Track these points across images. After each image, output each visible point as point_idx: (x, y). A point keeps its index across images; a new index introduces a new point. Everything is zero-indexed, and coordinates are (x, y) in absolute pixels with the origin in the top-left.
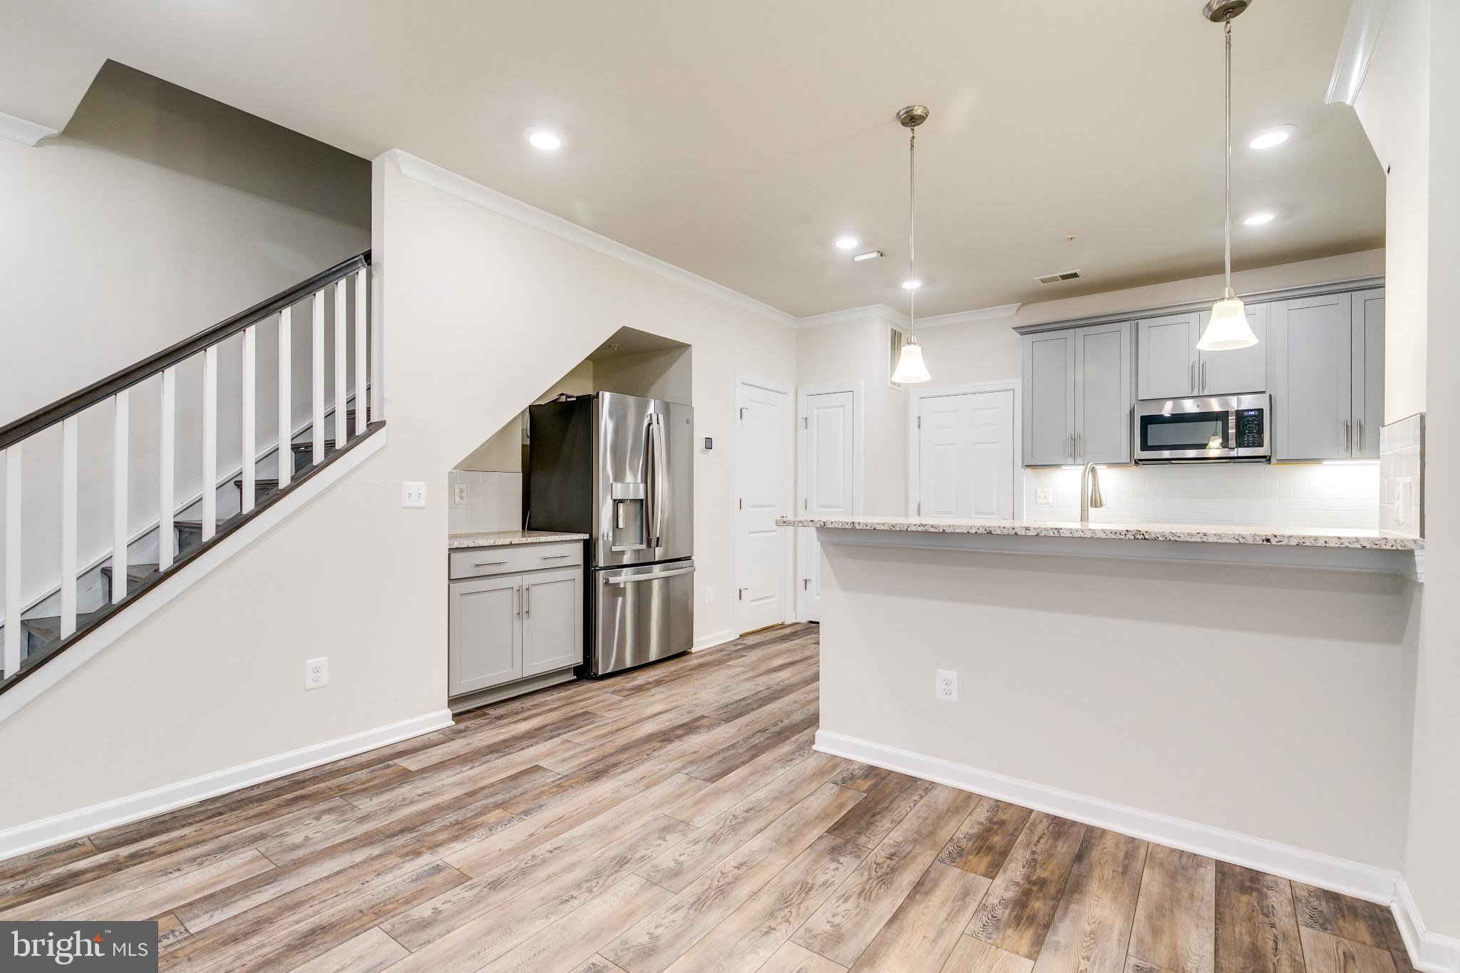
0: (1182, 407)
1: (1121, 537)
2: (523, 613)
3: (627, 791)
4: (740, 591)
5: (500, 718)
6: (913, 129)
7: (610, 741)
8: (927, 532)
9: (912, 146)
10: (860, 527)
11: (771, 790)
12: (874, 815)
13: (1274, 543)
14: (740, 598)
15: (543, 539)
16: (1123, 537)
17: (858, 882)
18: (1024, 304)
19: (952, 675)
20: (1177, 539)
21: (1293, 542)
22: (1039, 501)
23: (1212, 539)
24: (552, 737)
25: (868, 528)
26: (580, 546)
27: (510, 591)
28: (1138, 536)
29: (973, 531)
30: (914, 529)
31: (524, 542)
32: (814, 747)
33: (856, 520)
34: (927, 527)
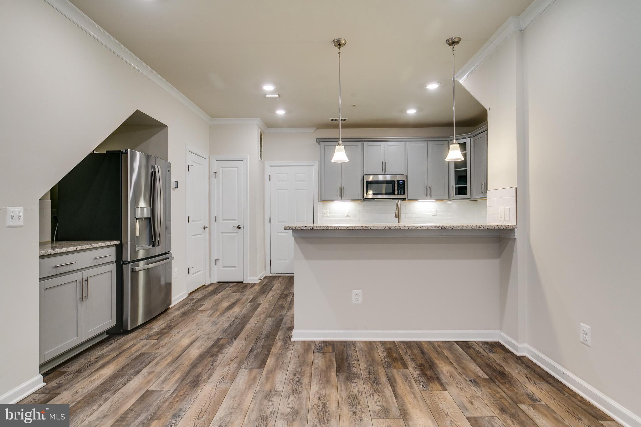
0: (378, 178)
1: (437, 228)
2: (84, 297)
3: (223, 386)
4: (189, 269)
5: (79, 371)
6: (340, 49)
7: (180, 365)
8: (363, 230)
9: (339, 56)
10: (331, 229)
11: (294, 363)
12: (347, 360)
13: (482, 228)
14: (189, 273)
15: (95, 245)
16: (438, 228)
17: (370, 387)
18: (317, 128)
19: (359, 292)
20: (455, 228)
21: (487, 228)
22: (324, 215)
23: (465, 228)
24: (138, 373)
25: (336, 229)
26: (114, 249)
27: (75, 283)
28: (443, 228)
29: (383, 228)
30: (357, 228)
31: (85, 248)
32: (292, 339)
33: (329, 225)
34: (363, 228)
